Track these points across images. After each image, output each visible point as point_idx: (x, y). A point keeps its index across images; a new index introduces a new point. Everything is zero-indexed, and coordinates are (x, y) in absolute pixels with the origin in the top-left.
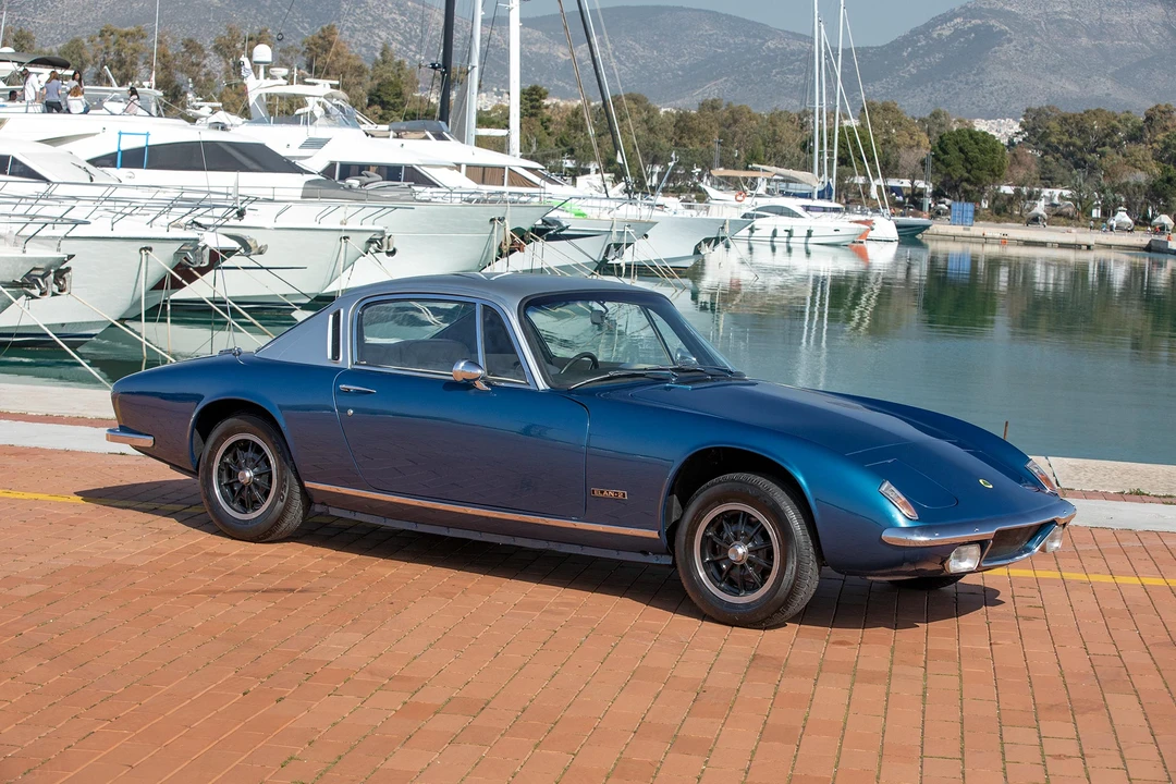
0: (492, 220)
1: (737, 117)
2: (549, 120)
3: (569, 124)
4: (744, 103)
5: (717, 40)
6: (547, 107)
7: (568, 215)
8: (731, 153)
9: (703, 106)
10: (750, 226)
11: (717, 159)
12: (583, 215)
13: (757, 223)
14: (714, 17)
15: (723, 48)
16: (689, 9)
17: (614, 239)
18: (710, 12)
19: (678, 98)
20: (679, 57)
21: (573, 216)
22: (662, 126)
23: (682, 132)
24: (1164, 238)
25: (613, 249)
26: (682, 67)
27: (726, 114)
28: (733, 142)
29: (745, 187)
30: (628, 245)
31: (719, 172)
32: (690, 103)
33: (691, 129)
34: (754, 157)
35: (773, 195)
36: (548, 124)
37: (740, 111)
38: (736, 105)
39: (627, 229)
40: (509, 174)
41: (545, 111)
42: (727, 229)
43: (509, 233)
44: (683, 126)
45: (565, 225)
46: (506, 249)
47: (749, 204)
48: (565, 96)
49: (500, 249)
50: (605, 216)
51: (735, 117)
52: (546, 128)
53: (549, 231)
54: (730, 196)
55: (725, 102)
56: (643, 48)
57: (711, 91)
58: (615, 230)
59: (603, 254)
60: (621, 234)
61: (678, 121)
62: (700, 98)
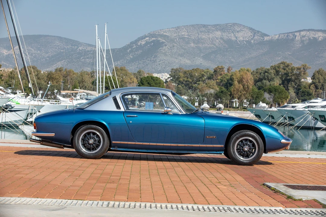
1: (69, 74)
2: (2, 75)
3: (9, 76)
4: (71, 69)
5: (61, 47)
7: (14, 103)
8: (67, 86)
9: (56, 70)
11: (62, 88)
12: (19, 103)
14: (60, 38)
15: (63, 50)
16: (52, 36)
17: (30, 111)
18: (58, 37)
19: (47, 68)
20: (47, 53)
21: (15, 104)
22: (43, 77)
23: (50, 79)
24: (220, 112)
25: (29, 115)
26: (48, 57)
27: (65, 73)
28: (67, 83)
29: (73, 97)
30: (35, 113)
31: (63, 93)
32: (52, 69)
33: (53, 78)
34: (75, 87)
35: (83, 99)
36: (1, 77)
37: (70, 72)
38: (68, 70)
39: (34, 108)
44: (50, 77)
45: (13, 106)
48: (7, 67)
50: (27, 103)
53: (8, 109)
54: (67, 100)
55: (64, 69)
56: (35, 50)
57: (59, 65)
58: (30, 108)
59: (26, 117)
60: (32, 110)
61: (48, 75)
62: (55, 68)
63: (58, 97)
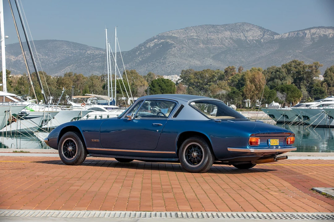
0: (5, 111)
1: (78, 78)
3: (19, 83)
4: (80, 73)
5: (69, 51)
6: (10, 77)
7: (28, 111)
8: (77, 91)
9: (65, 75)
10: (87, 115)
11: (73, 93)
12: (33, 110)
13: (89, 114)
14: (68, 43)
15: (71, 54)
16: (59, 41)
17: (44, 118)
18: (65, 41)
19: (56, 73)
20: (56, 58)
21: (30, 111)
22: (52, 83)
23: (60, 84)
25: (44, 122)
26: (56, 62)
27: (75, 77)
28: (77, 87)
29: (84, 102)
30: (49, 120)
31: (74, 98)
32: (61, 74)
33: (63, 83)
34: (86, 92)
35: (95, 104)
36: (11, 83)
37: (80, 76)
38: (78, 74)
39: (49, 115)
40: (5, 98)
41: (9, 79)
42: (82, 114)
43: (11, 116)
44: (60, 83)
45: (28, 114)
46: (10, 121)
47: (86, 108)
48: (16, 74)
49: (8, 121)
50: (41, 110)
51: (77, 79)
52: (11, 85)
53: (22, 116)
54: (79, 105)
55: (73, 74)
56: (42, 55)
57: (68, 70)
58: (45, 115)
59: (41, 124)
60: (47, 116)
61: (58, 81)
62: (64, 72)
63: (70, 102)
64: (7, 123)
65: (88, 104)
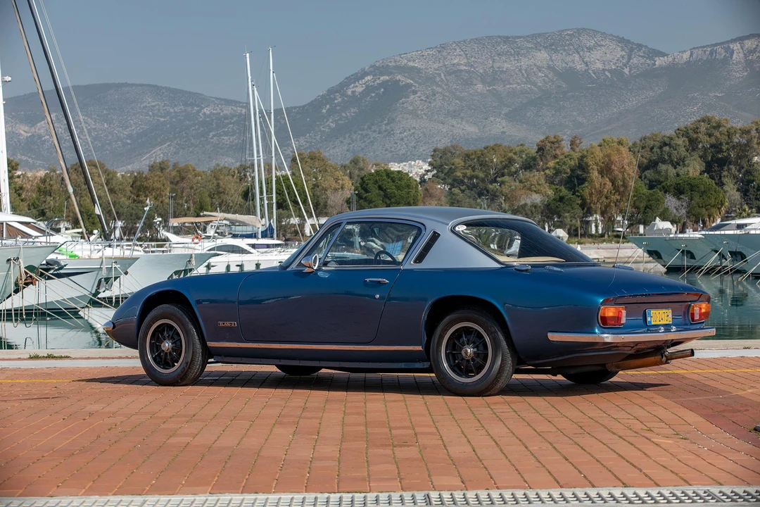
0: (9, 260)
1: (184, 175)
2: (21, 188)
3: (39, 190)
4: (187, 163)
6: (19, 177)
7: (64, 257)
8: (182, 205)
9: (152, 168)
10: (206, 264)
11: (171, 211)
12: (75, 256)
13: (213, 260)
14: (156, 90)
15: (165, 117)
16: (133, 85)
17: (104, 274)
18: (150, 86)
19: (128, 164)
20: (127, 127)
21: (68, 257)
22: (120, 187)
23: (138, 190)
25: (103, 282)
26: (129, 137)
27: (174, 173)
28: (182, 197)
29: (199, 232)
30: (116, 278)
31: (174, 222)
32: (141, 164)
33: (146, 188)
34: (202, 208)
35: (225, 236)
36: (21, 192)
37: (186, 169)
38: (182, 165)
39: (114, 265)
40: (7, 227)
41: (17, 180)
42: (194, 262)
43: (23, 270)
44: (139, 187)
45: (63, 264)
46: (21, 284)
47: (204, 246)
48: (32, 168)
49: (16, 284)
50: (96, 255)
51: (181, 177)
52: (19, 195)
53: (51, 271)
54: (188, 239)
55: (171, 164)
56: (95, 122)
57: (157, 155)
58: (104, 267)
59: (95, 288)
60: (109, 269)
61: (134, 182)
62: (147, 162)
63: (164, 233)
64: (13, 287)
65: (208, 237)
